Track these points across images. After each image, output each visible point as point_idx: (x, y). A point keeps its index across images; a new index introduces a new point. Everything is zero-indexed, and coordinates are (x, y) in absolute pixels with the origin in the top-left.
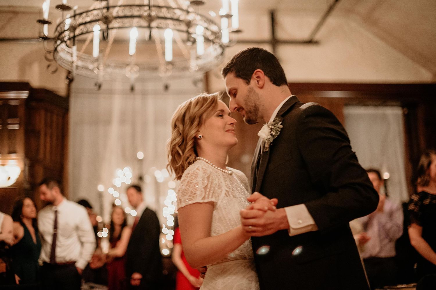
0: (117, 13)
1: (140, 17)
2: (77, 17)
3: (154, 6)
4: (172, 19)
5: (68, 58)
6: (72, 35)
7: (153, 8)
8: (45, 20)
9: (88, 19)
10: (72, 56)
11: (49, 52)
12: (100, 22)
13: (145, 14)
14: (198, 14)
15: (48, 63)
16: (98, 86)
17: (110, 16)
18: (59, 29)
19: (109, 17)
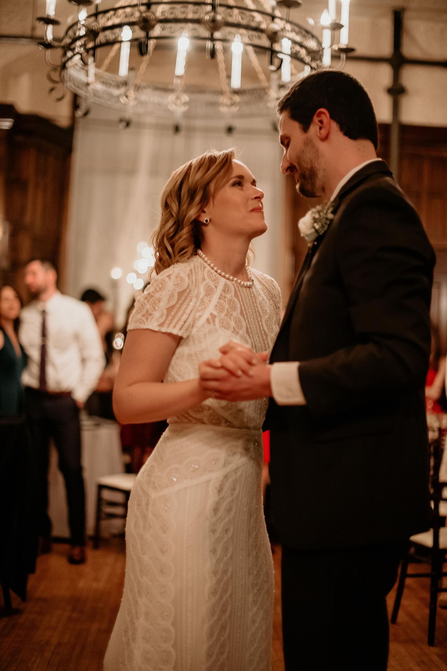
0: (163, 12)
1: (198, 21)
2: (100, 16)
3: (221, 5)
4: (247, 27)
5: (81, 76)
6: (90, 45)
7: (220, 9)
8: (50, 17)
9: (117, 21)
10: (87, 75)
11: (55, 69)
12: (137, 28)
13: (207, 18)
14: (288, 21)
15: (50, 85)
16: (124, 124)
17: (152, 18)
18: (71, 33)
19: (150, 18)
